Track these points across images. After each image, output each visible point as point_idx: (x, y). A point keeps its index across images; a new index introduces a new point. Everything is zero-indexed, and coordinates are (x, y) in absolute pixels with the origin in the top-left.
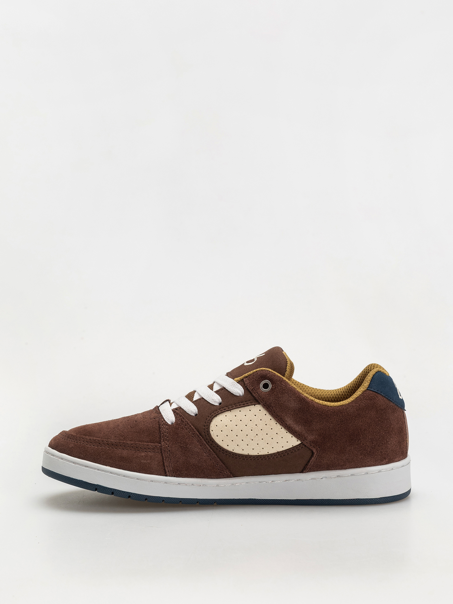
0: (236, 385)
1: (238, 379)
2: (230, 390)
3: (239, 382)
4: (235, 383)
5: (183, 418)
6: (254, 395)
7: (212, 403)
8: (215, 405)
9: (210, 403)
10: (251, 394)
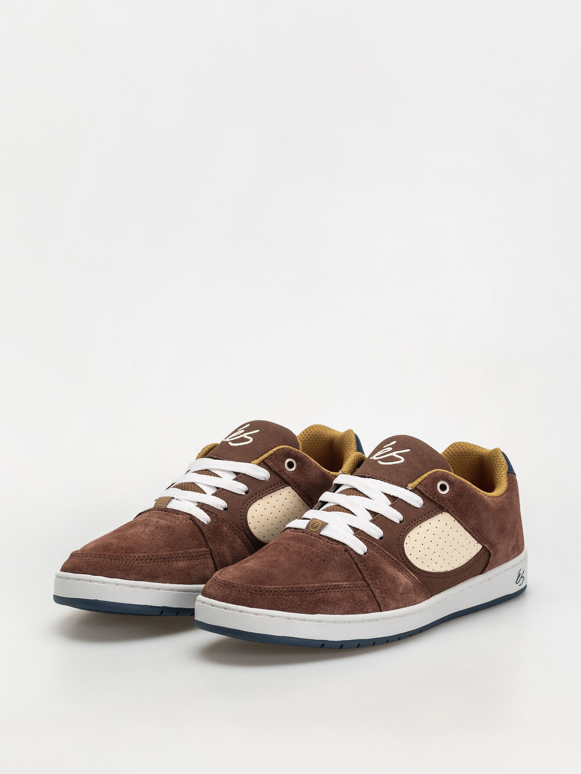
0: (258, 469)
1: (257, 461)
2: (254, 475)
3: (259, 464)
4: (257, 467)
5: (216, 515)
6: (283, 477)
7: (239, 493)
8: (243, 495)
9: (236, 493)
10: (280, 476)
